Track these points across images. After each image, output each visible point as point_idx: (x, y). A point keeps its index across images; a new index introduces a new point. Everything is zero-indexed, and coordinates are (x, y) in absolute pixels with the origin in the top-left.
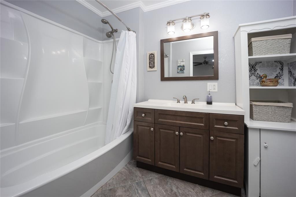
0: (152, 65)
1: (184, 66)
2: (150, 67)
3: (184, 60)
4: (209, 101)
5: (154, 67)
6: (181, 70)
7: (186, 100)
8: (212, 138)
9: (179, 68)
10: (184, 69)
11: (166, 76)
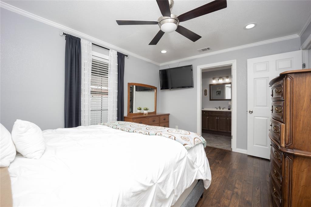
0: (206, 94)
1: (220, 91)
2: (205, 95)
3: (220, 88)
4: (229, 108)
5: (206, 95)
6: (218, 93)
7: (220, 108)
8: (228, 119)
9: (218, 92)
10: (220, 93)
11: (211, 99)
